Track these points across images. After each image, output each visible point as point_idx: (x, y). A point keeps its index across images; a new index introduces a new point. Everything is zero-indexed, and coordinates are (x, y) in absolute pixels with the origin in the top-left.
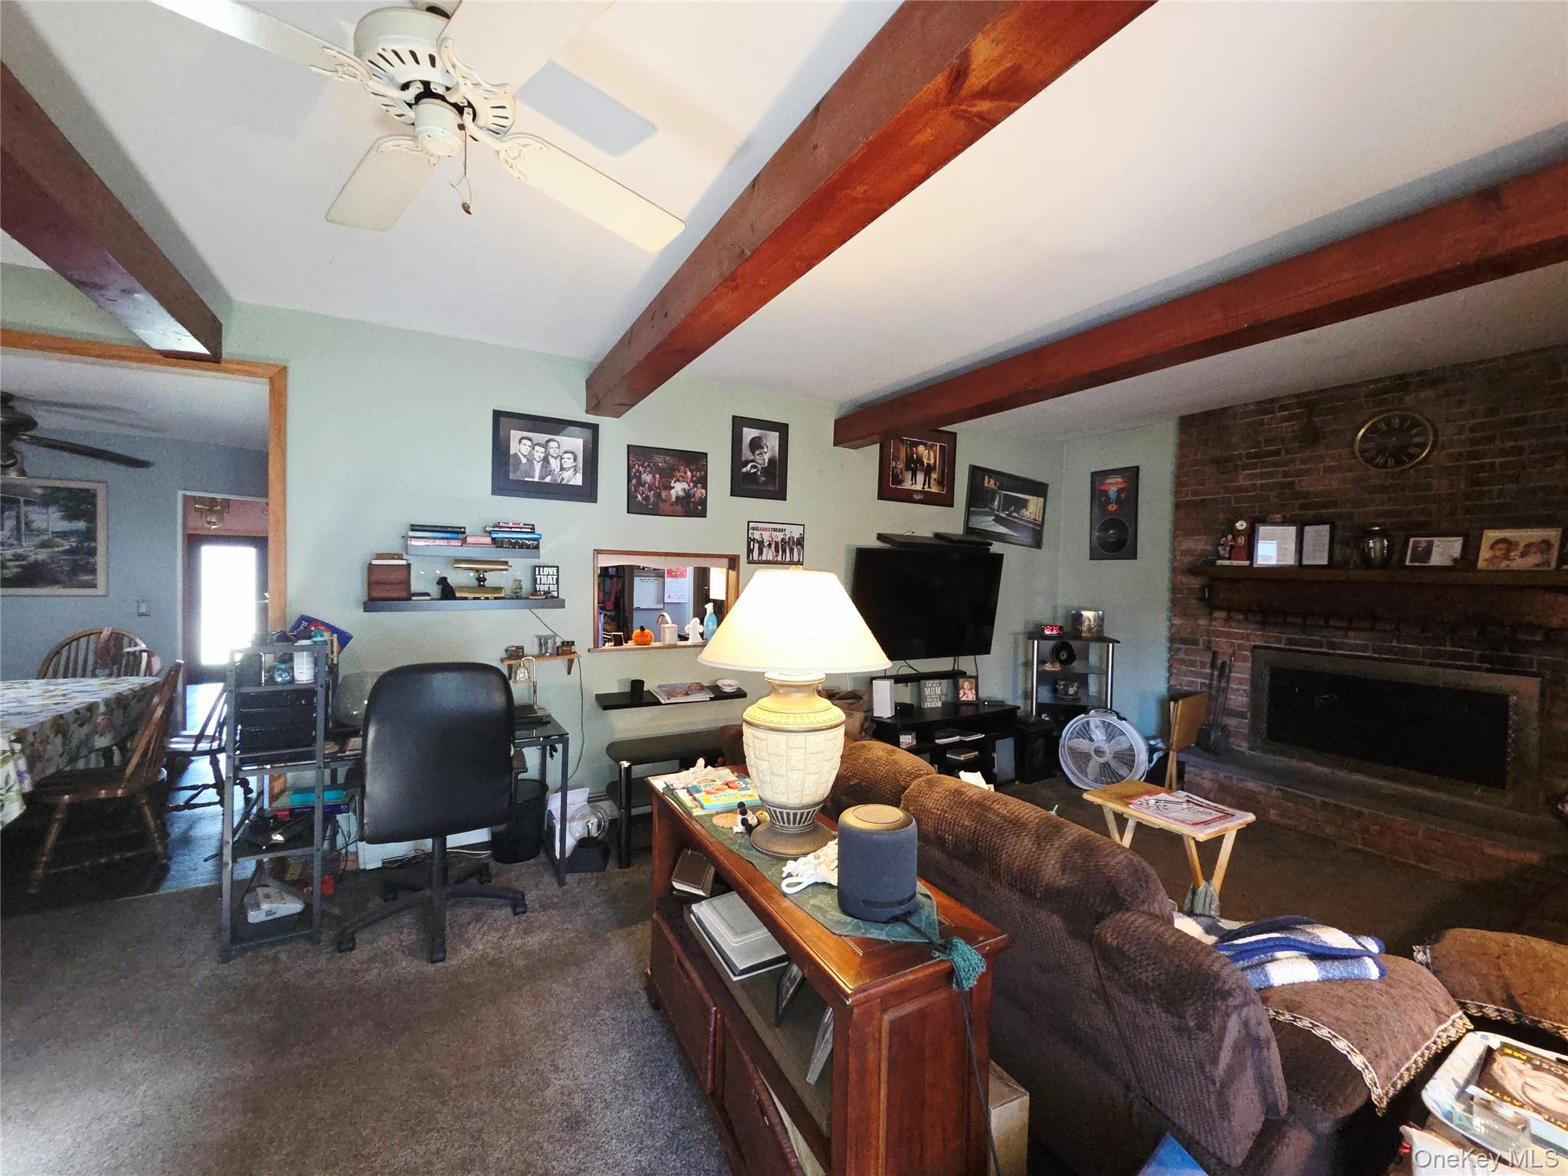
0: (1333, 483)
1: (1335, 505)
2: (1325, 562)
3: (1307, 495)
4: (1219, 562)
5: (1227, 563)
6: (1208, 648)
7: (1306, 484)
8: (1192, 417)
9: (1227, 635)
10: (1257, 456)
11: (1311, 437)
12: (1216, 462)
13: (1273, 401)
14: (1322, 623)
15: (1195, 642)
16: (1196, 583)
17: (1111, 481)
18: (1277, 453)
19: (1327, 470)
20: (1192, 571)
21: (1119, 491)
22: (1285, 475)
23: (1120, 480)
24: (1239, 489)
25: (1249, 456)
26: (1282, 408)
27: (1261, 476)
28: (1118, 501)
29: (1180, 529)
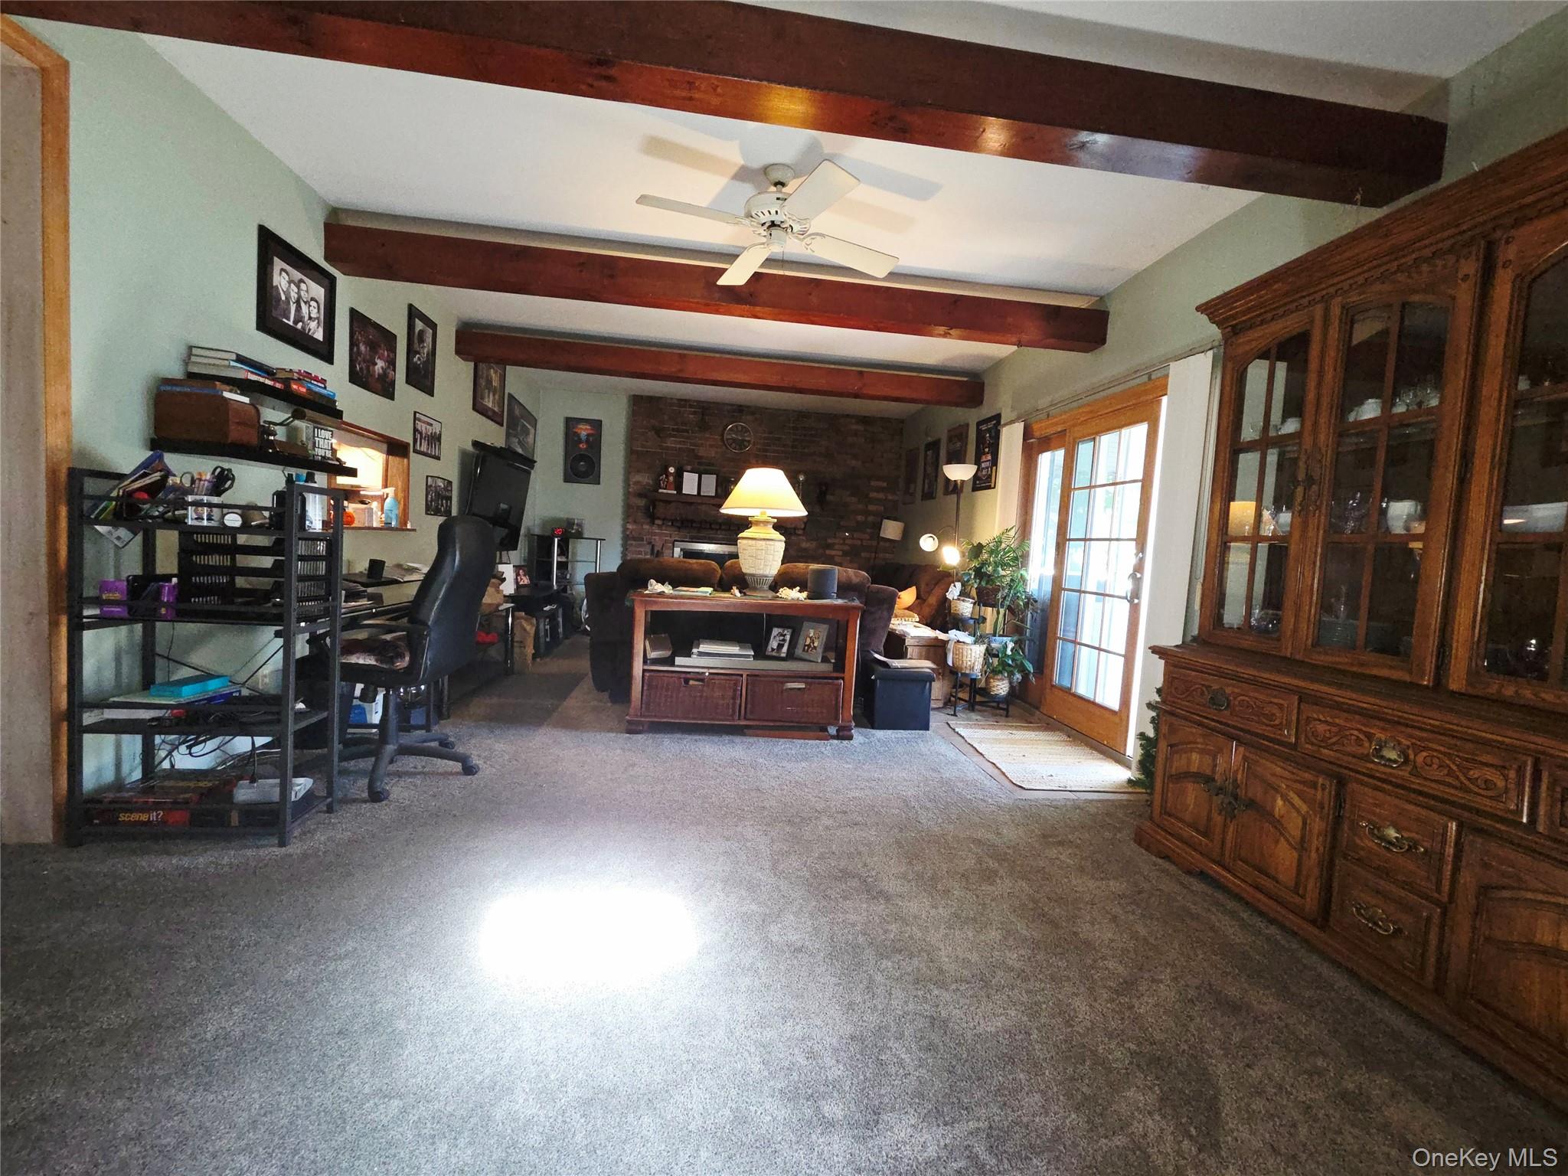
0: (712, 453)
1: (713, 465)
2: (713, 494)
3: (701, 457)
4: (660, 491)
5: (665, 491)
6: (649, 543)
7: (702, 452)
8: (641, 397)
9: (660, 535)
10: (678, 430)
11: (704, 426)
12: (654, 428)
13: (685, 400)
14: (708, 526)
15: (642, 540)
16: (642, 502)
17: (584, 427)
18: (687, 431)
19: (711, 446)
20: (640, 495)
21: (588, 435)
22: (692, 444)
23: (589, 427)
24: (667, 448)
25: (673, 430)
26: (691, 406)
27: (680, 442)
28: (587, 441)
29: (630, 468)
